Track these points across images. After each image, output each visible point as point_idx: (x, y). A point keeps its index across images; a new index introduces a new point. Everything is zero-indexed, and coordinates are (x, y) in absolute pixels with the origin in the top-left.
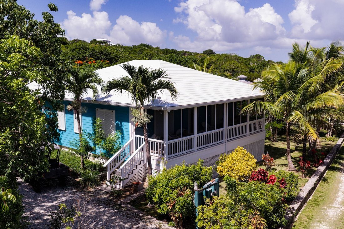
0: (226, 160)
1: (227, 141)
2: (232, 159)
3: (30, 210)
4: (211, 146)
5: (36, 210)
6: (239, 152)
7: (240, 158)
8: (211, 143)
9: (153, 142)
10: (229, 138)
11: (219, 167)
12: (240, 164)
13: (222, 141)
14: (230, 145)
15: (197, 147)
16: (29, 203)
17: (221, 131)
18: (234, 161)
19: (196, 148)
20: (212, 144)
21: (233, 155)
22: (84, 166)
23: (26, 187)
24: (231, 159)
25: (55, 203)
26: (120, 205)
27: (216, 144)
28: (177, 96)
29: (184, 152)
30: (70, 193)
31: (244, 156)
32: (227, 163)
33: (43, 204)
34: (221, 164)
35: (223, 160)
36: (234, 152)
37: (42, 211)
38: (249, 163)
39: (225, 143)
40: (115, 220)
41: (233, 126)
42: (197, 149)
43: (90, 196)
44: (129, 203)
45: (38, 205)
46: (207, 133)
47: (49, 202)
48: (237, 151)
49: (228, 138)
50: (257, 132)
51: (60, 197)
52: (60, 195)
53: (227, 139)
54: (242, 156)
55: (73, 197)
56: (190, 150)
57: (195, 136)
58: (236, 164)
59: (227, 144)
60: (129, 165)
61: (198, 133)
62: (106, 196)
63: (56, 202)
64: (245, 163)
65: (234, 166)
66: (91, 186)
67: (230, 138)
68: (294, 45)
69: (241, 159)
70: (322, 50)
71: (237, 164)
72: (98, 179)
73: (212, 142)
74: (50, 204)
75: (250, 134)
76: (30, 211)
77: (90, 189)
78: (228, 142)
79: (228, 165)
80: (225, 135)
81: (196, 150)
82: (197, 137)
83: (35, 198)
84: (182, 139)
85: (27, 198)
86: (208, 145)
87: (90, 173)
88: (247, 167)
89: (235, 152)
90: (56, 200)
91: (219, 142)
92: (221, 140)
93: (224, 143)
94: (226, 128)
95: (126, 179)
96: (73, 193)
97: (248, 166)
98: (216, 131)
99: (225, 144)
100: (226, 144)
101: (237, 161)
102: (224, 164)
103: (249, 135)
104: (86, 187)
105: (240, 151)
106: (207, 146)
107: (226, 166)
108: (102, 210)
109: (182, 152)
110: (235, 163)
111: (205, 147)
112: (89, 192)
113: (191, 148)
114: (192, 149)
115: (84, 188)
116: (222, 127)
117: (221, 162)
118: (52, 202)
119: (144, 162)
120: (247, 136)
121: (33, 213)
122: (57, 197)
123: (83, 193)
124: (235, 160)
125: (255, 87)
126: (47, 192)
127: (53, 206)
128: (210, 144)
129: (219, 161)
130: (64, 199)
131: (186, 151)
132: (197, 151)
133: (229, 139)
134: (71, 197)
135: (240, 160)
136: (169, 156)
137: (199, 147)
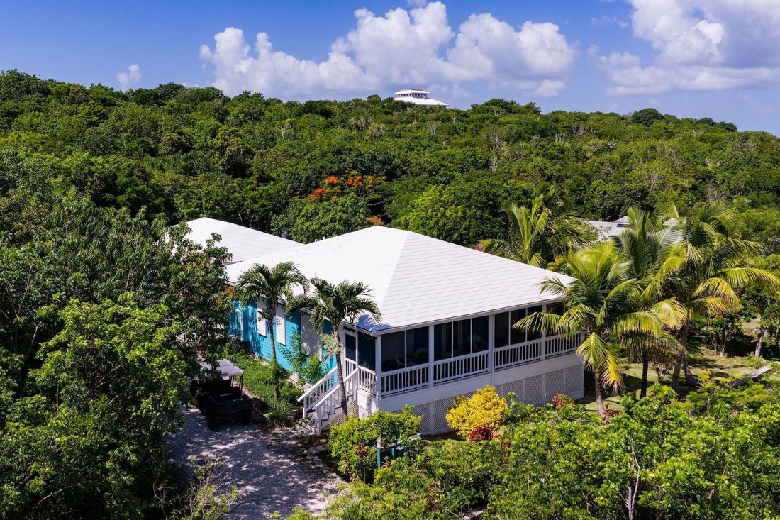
3: (197, 452)
5: (204, 453)
8: (461, 373)
11: (448, 414)
13: (485, 370)
16: (199, 444)
17: (484, 355)
20: (464, 375)
22: (278, 397)
23: (201, 421)
25: (228, 446)
26: (305, 456)
30: (250, 434)
33: (215, 446)
37: (211, 455)
40: (291, 474)
41: (510, 347)
42: (434, 383)
43: (273, 440)
44: (316, 454)
45: (208, 447)
46: (454, 359)
47: (221, 444)
49: (497, 365)
50: (565, 354)
51: (237, 438)
52: (237, 436)
53: (494, 368)
55: (252, 439)
59: (493, 375)
60: (333, 400)
61: (436, 359)
62: (294, 442)
63: (231, 445)
66: (280, 426)
72: (291, 418)
73: (465, 373)
74: (221, 447)
75: (547, 358)
76: (197, 454)
77: (277, 430)
78: (495, 371)
79: (459, 413)
80: (491, 360)
81: (432, 384)
82: (435, 366)
83: (207, 438)
84: (406, 369)
85: (198, 437)
86: (457, 376)
87: (283, 407)
90: (231, 442)
91: (479, 371)
92: (483, 368)
93: (488, 373)
94: (492, 350)
95: (325, 420)
96: (255, 435)
98: (472, 355)
100: (491, 375)
102: (455, 411)
104: (273, 427)
107: (456, 415)
108: (280, 460)
112: (275, 435)
114: (426, 384)
115: (270, 427)
116: (484, 348)
118: (225, 444)
119: (353, 399)
120: (541, 360)
121: (200, 457)
122: (233, 438)
123: (266, 436)
125: (543, 289)
126: (223, 430)
127: (225, 449)
130: (241, 441)
132: (434, 386)
134: (250, 439)
137: (438, 381)
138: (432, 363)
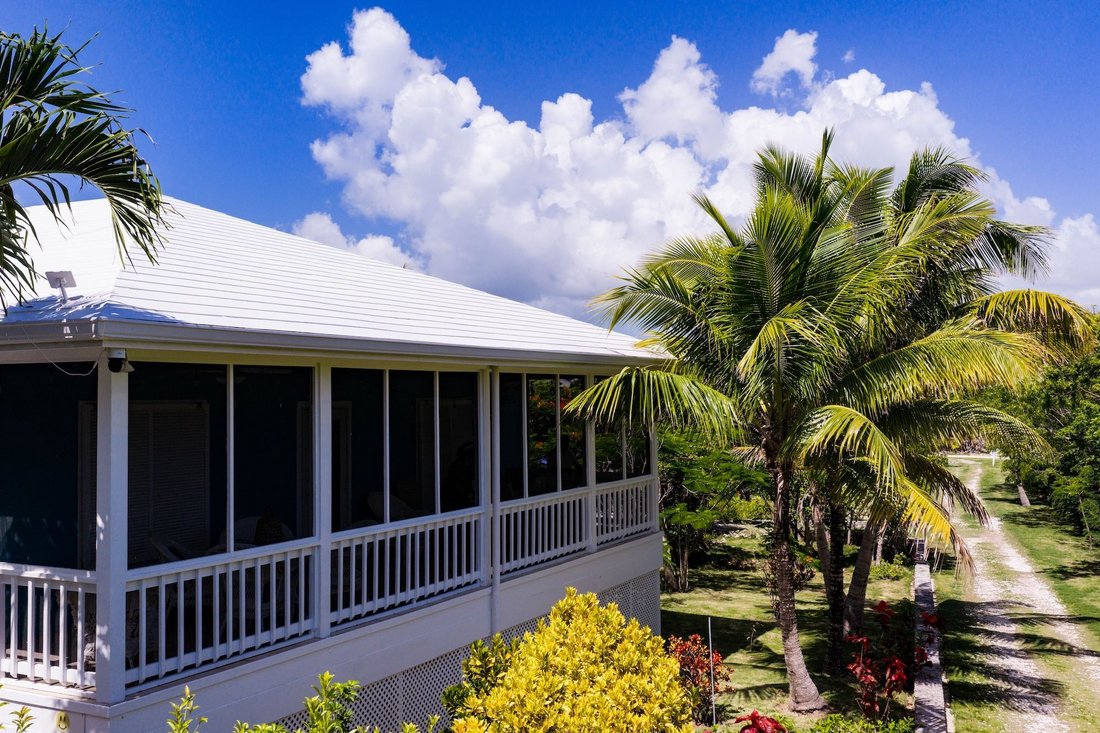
0: (509, 676)
1: (498, 578)
2: (546, 666)
4: (415, 604)
6: (578, 622)
7: (592, 656)
8: (413, 587)
9: (30, 585)
10: (508, 560)
11: (461, 721)
12: (594, 693)
13: (474, 576)
14: (515, 596)
15: (334, 608)
17: (468, 524)
18: (558, 678)
19: (323, 614)
20: (419, 591)
21: (543, 641)
24: (534, 663)
27: (441, 592)
28: (159, 228)
29: (247, 642)
31: (612, 642)
32: (513, 694)
34: (473, 701)
35: (486, 679)
36: (548, 622)
38: (642, 682)
39: (491, 585)
41: (527, 503)
42: (333, 624)
46: (388, 529)
48: (567, 616)
49: (501, 563)
50: (630, 537)
53: (498, 568)
54: (599, 642)
56: (291, 628)
57: (321, 543)
58: (569, 694)
59: (497, 593)
61: (337, 526)
64: (624, 682)
65: (561, 711)
67: (514, 564)
68: (766, 156)
69: (595, 663)
70: (879, 177)
71: (575, 694)
73: (422, 584)
75: (603, 545)
78: (502, 581)
79: (523, 704)
80: (488, 543)
81: (326, 628)
82: (334, 553)
84: (234, 559)
86: (400, 597)
88: (639, 712)
89: (556, 621)
91: (457, 580)
92: (468, 571)
93: (482, 588)
94: (489, 511)
97: (639, 703)
98: (439, 520)
99: (488, 590)
100: (492, 594)
101: (576, 676)
102: (496, 699)
103: (598, 550)
105: (585, 615)
106: (392, 607)
107: (507, 715)
109: (233, 646)
110: (562, 691)
111: (381, 610)
113: (295, 619)
114: (304, 625)
116: (471, 499)
117: (478, 686)
120: (589, 554)
124: (563, 673)
128: (410, 594)
129: (460, 687)
131: (261, 637)
132: (332, 635)
133: (507, 566)
135: (592, 668)
136: (133, 675)
137: (343, 613)
138: (324, 540)
